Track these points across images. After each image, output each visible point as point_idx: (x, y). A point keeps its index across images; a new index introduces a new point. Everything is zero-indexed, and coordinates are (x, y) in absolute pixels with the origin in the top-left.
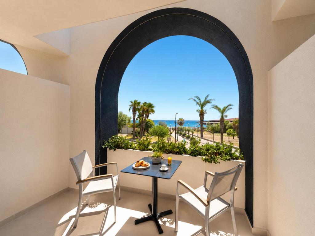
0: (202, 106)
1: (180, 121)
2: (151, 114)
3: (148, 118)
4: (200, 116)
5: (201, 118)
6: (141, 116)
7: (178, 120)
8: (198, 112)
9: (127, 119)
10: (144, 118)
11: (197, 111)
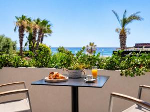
0: (125, 22)
1: (90, 47)
2: (46, 36)
3: (41, 42)
4: (120, 38)
5: (121, 42)
6: (31, 38)
7: (87, 46)
8: (118, 32)
9: (11, 44)
10: (36, 43)
11: (117, 30)
